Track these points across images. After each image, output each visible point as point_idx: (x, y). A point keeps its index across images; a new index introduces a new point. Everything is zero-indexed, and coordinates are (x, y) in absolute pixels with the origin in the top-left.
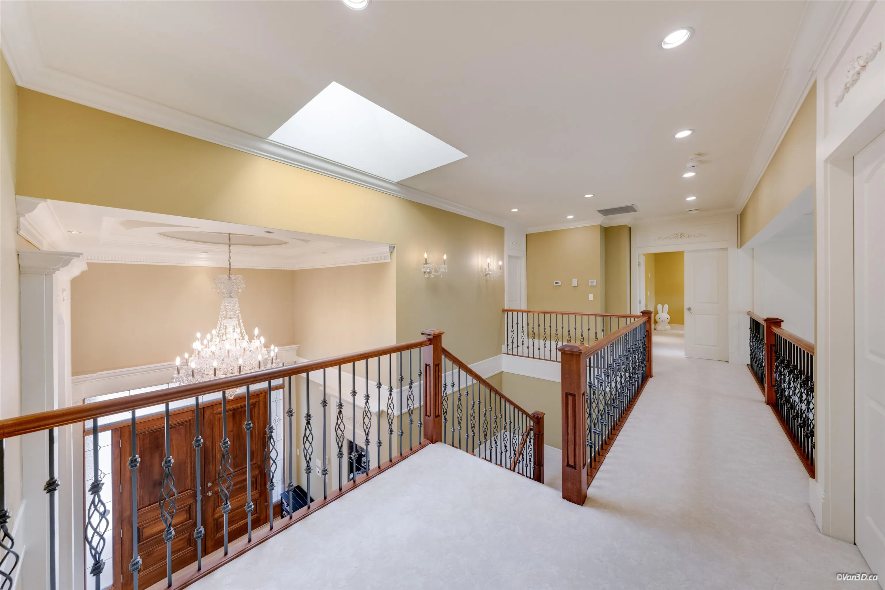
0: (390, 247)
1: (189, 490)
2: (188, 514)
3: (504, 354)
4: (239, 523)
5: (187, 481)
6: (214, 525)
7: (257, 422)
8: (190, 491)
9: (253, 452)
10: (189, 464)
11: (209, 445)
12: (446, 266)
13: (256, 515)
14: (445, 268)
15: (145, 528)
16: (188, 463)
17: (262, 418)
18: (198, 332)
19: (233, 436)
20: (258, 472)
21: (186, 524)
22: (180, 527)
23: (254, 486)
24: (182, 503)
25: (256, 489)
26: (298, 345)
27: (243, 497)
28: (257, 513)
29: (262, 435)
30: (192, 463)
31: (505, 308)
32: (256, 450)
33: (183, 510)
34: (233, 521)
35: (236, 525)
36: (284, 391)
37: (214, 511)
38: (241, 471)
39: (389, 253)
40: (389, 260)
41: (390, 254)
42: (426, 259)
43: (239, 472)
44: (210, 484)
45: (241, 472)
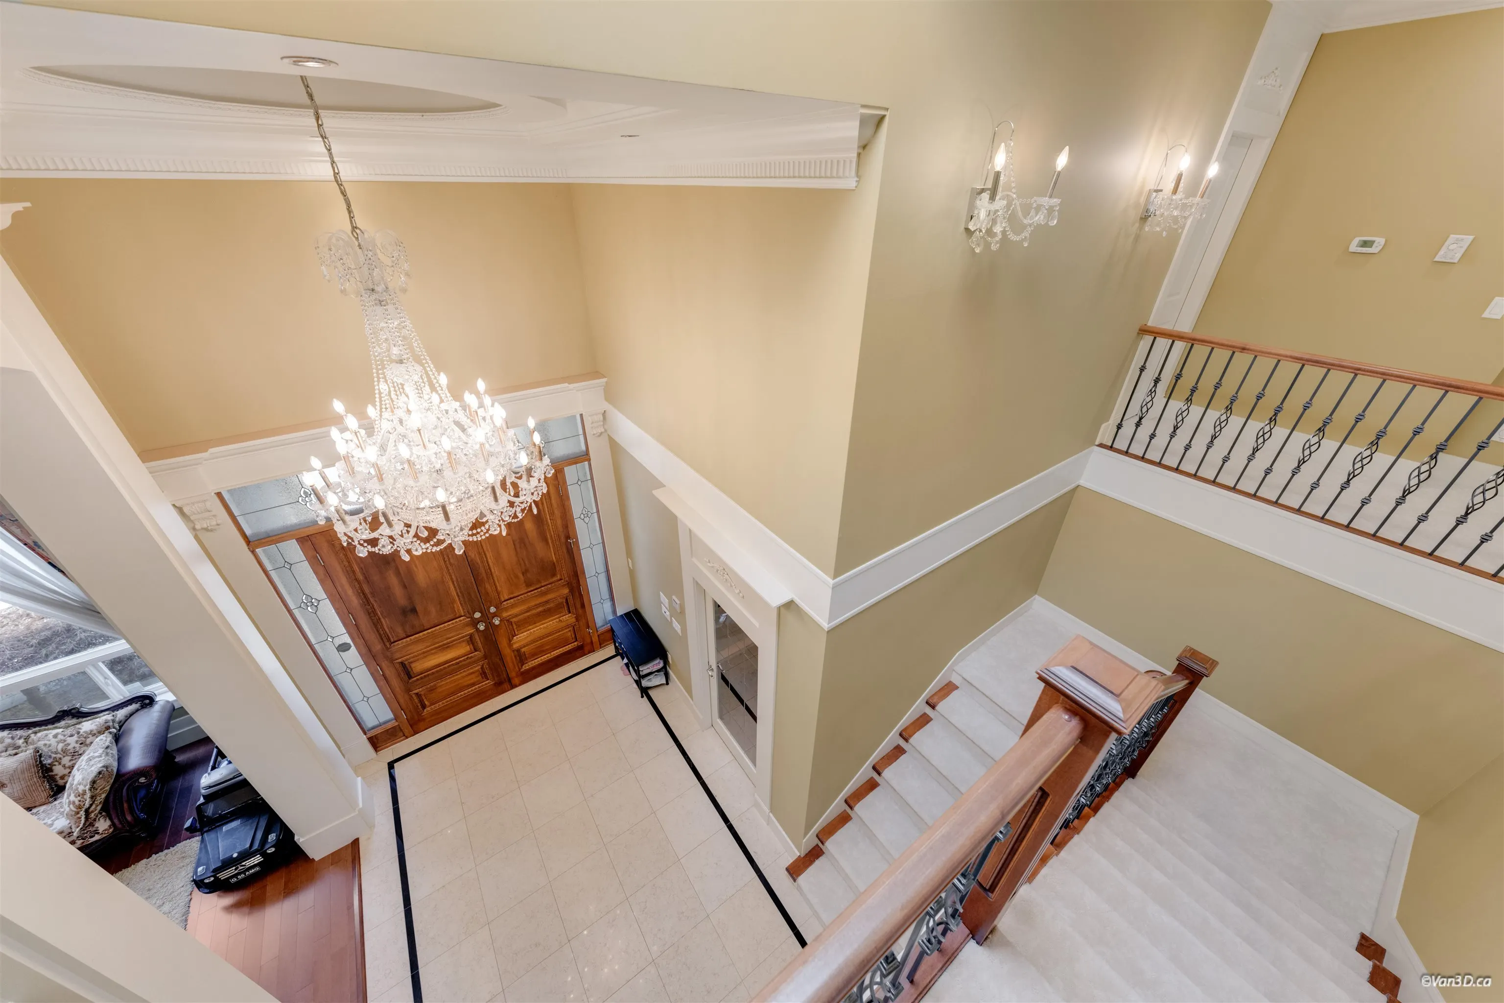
0: (864, 121)
1: (463, 616)
2: (471, 645)
3: (1098, 446)
4: (552, 653)
5: (455, 606)
6: (515, 656)
7: (550, 519)
8: (465, 619)
9: (554, 564)
10: (451, 584)
11: (475, 555)
12: (1055, 201)
13: (576, 643)
14: (1051, 210)
15: (412, 662)
16: (448, 583)
17: (557, 513)
18: (335, 400)
19: (514, 541)
20: (568, 590)
21: (471, 657)
22: (464, 660)
23: (566, 608)
24: (458, 632)
25: (570, 612)
26: (605, 380)
27: (551, 623)
28: (576, 640)
29: (563, 539)
30: (455, 583)
31: (1149, 324)
32: (557, 561)
33: (463, 641)
34: (543, 651)
35: (549, 655)
36: (590, 465)
37: (510, 641)
38: (539, 590)
39: (856, 146)
40: (850, 183)
41: (859, 155)
42: (997, 175)
43: (536, 591)
44: (493, 610)
45: (541, 591)
